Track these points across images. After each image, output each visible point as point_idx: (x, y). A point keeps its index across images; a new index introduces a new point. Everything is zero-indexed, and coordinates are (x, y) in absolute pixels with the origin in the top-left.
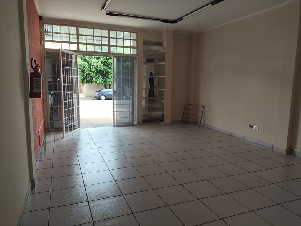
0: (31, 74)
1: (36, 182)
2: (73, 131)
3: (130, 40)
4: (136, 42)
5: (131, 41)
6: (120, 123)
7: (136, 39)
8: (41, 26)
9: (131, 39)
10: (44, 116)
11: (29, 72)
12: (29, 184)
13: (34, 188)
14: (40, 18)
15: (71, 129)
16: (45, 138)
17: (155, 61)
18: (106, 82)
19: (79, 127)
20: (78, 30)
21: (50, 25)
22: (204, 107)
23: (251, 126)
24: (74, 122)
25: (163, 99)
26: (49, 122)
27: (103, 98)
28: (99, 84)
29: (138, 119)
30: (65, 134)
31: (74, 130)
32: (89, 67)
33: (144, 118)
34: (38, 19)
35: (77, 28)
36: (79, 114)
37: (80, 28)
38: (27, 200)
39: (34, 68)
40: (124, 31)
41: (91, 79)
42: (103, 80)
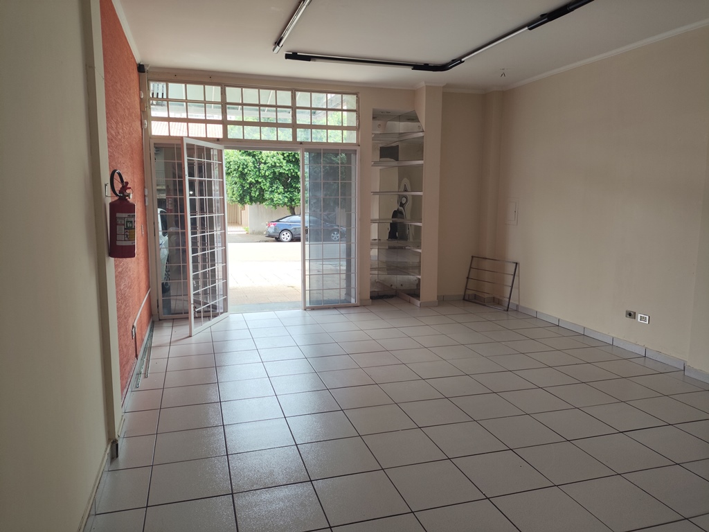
0: (111, 204)
1: (122, 444)
2: (214, 320)
3: (342, 110)
4: (354, 114)
5: (345, 113)
6: (318, 302)
7: (355, 108)
8: (143, 87)
9: (345, 108)
10: (148, 287)
11: (109, 200)
12: (106, 449)
13: (117, 456)
14: (141, 68)
15: (207, 314)
16: (151, 336)
17: (400, 158)
18: (293, 200)
19: (226, 310)
20: (223, 93)
21: (162, 83)
22: (517, 263)
23: (631, 315)
24: (214, 298)
25: (419, 246)
26: (161, 298)
27: (286, 236)
28: (279, 205)
29: (360, 293)
30: (195, 327)
31: (215, 316)
32: (255, 167)
33: (376, 290)
34: (136, 71)
35: (222, 88)
36: (226, 282)
37: (228, 89)
38: (98, 487)
39: (118, 192)
40: (327, 92)
41: (260, 194)
42: (286, 195)
